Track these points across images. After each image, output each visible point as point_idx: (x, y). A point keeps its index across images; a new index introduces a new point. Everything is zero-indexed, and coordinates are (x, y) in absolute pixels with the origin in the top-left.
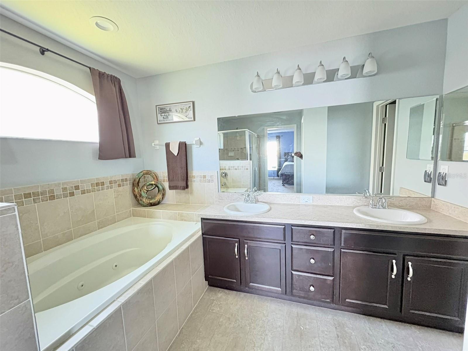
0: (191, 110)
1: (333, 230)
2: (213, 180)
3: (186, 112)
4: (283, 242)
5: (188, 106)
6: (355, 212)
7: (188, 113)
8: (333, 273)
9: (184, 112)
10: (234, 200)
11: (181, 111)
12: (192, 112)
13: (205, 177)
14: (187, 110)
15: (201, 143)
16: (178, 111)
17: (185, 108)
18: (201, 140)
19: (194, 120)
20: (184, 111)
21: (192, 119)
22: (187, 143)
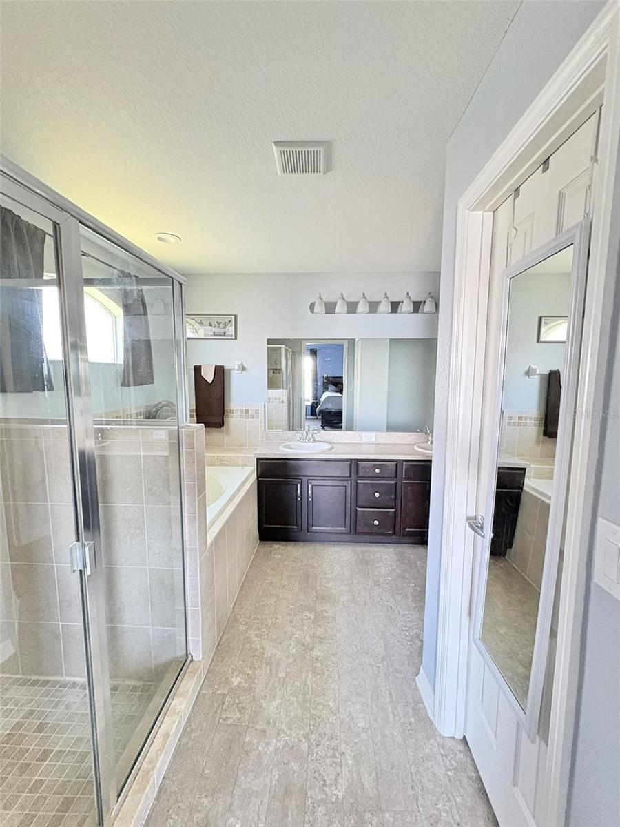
0: (232, 326)
1: (395, 463)
2: (258, 416)
3: (224, 328)
4: (349, 478)
5: (227, 321)
6: (415, 447)
7: (226, 329)
8: (395, 505)
9: (222, 327)
10: (284, 440)
11: (217, 325)
12: (233, 328)
13: (247, 411)
14: (226, 325)
15: (244, 369)
16: (213, 325)
17: (223, 322)
18: (244, 364)
19: (236, 338)
20: (222, 325)
21: (233, 337)
22: (225, 368)
